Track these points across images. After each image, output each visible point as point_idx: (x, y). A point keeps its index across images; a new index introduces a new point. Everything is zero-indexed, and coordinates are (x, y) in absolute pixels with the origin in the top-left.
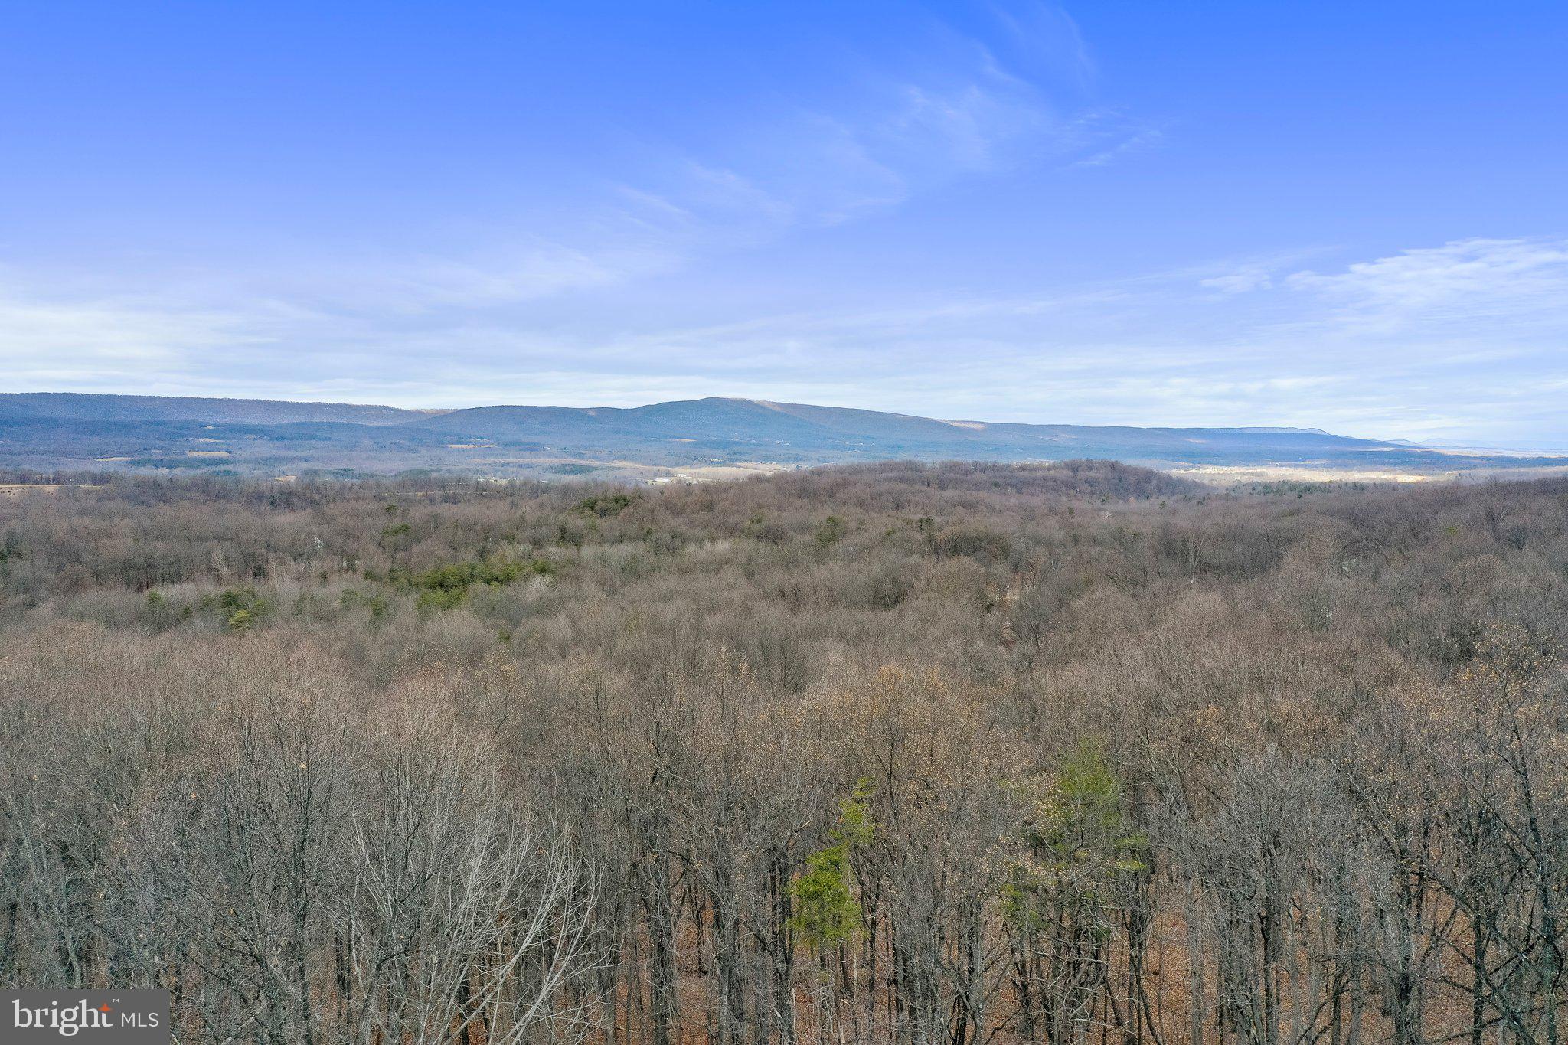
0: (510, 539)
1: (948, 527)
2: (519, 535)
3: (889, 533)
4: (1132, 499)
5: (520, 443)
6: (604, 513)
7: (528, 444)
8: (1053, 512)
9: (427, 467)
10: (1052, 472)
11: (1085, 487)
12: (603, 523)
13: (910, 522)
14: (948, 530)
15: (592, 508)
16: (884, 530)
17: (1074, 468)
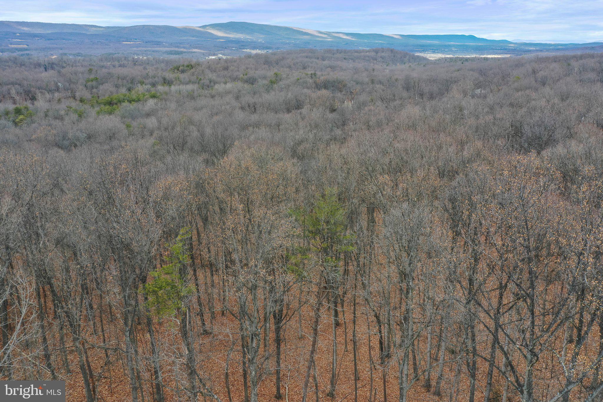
0: (142, 83)
1: (323, 76)
2: (146, 81)
3: (299, 79)
4: (398, 64)
5: (152, 42)
6: (183, 72)
7: (156, 42)
8: (366, 70)
9: (113, 52)
10: (368, 53)
11: (380, 59)
12: (182, 76)
13: (307, 74)
14: (322, 78)
15: (178, 70)
16: (296, 78)
17: (376, 51)
